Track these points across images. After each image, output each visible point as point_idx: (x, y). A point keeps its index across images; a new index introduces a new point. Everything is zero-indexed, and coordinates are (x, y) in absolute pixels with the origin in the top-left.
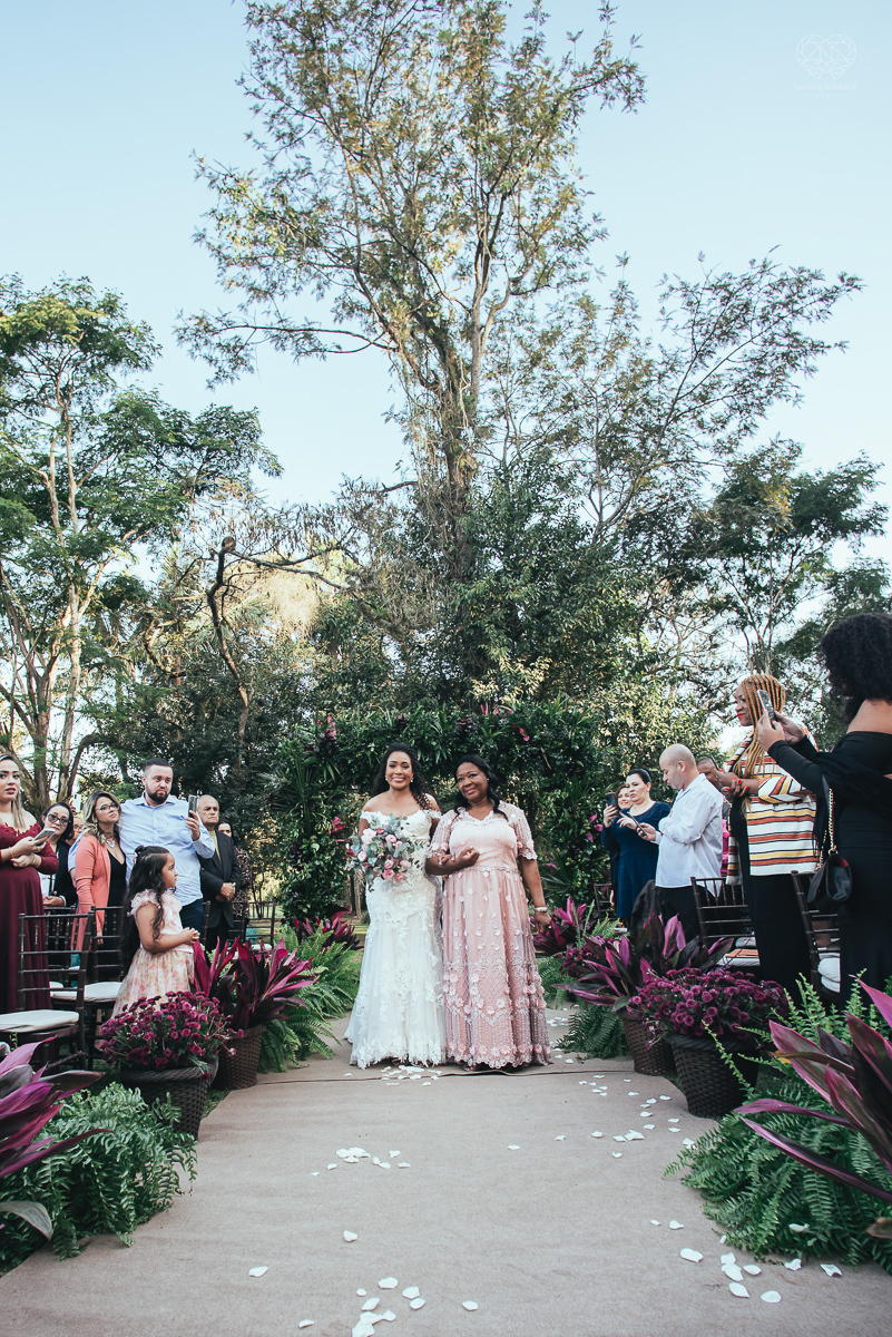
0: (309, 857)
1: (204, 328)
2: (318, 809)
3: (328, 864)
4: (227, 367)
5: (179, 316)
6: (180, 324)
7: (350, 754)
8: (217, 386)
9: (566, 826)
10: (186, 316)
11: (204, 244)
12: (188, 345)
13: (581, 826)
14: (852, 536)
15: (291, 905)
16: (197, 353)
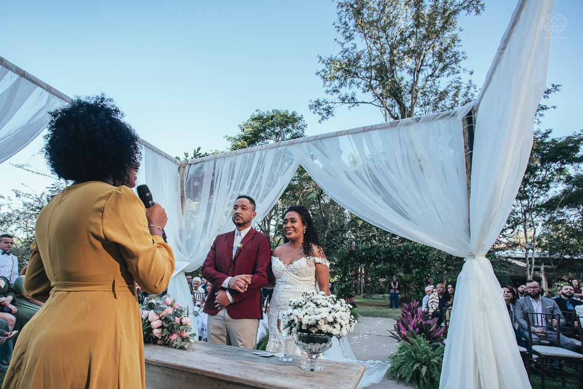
0: (345, 282)
1: (318, 104)
2: (348, 269)
3: (349, 284)
4: (325, 115)
5: (310, 101)
6: (311, 104)
7: (358, 255)
8: (322, 122)
9: (418, 279)
10: (312, 101)
11: (319, 75)
12: (313, 110)
13: (422, 280)
14: (576, 165)
15: (339, 294)
16: (316, 112)
